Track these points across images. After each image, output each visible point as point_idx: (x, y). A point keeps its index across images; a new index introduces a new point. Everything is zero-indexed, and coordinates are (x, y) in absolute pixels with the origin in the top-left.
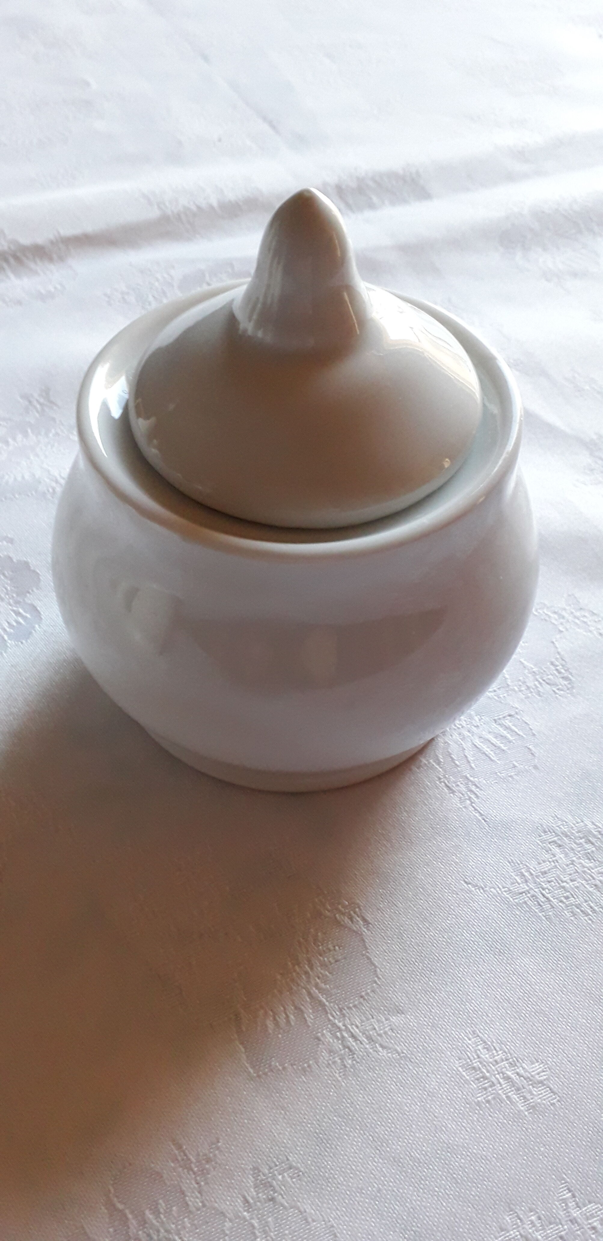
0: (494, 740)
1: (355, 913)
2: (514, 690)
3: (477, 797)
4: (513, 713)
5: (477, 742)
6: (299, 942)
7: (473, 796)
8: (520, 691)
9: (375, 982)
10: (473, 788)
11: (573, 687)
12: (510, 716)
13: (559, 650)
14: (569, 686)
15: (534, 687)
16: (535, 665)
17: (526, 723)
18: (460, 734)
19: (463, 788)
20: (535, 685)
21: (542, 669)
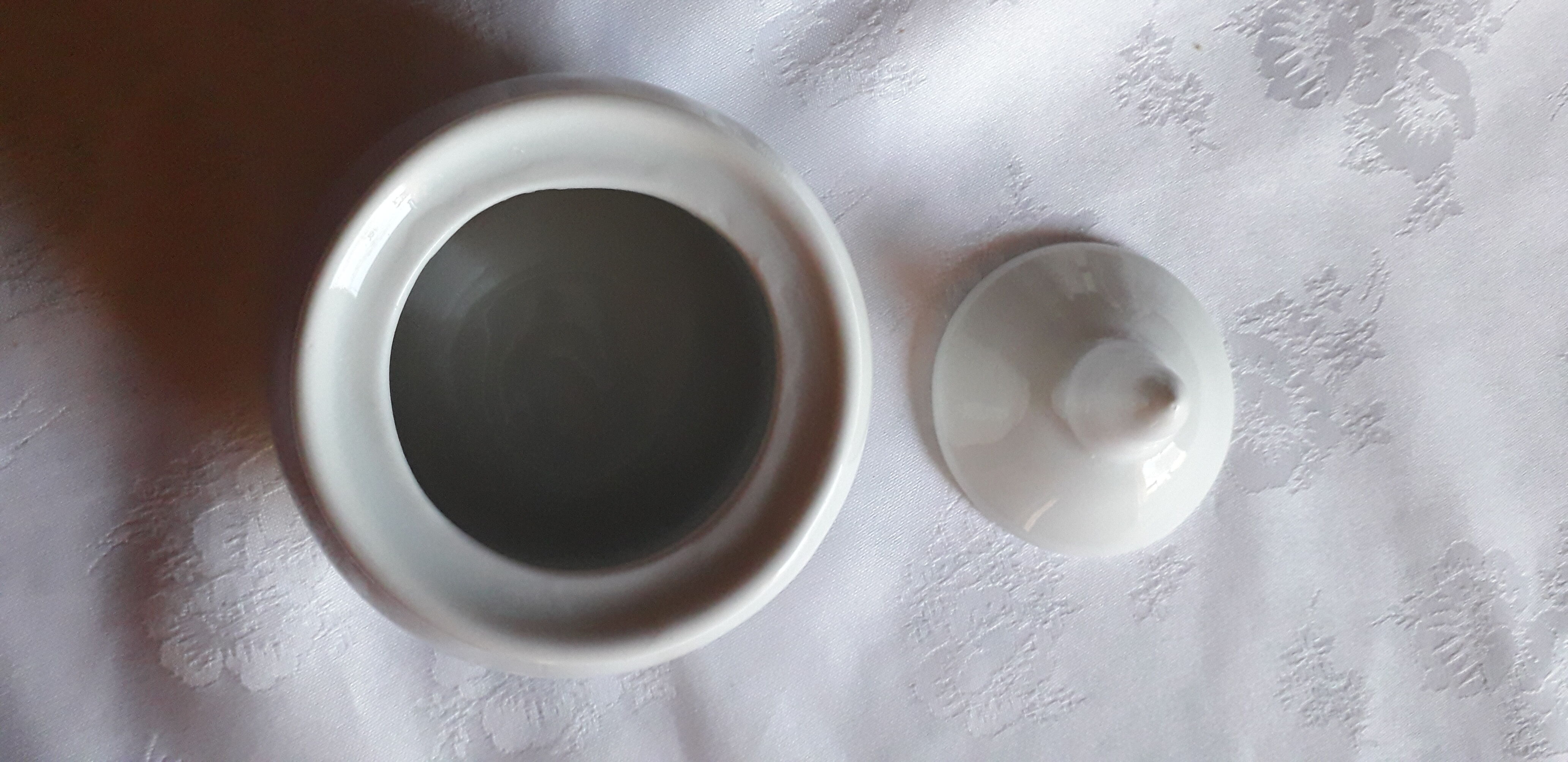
0: (1458, 657)
1: (1302, 484)
2: (1516, 694)
3: (1399, 623)
4: (1489, 684)
5: (1457, 641)
6: (1283, 429)
7: (1398, 620)
8: (1514, 701)
9: (1245, 489)
10: (1407, 622)
11: (1514, 755)
12: (1485, 681)
13: (1559, 755)
14: (1516, 751)
15: (1518, 715)
16: (1544, 724)
17: (1475, 694)
18: (1468, 625)
19: (1407, 612)
20: (1520, 717)
21: (1538, 731)
